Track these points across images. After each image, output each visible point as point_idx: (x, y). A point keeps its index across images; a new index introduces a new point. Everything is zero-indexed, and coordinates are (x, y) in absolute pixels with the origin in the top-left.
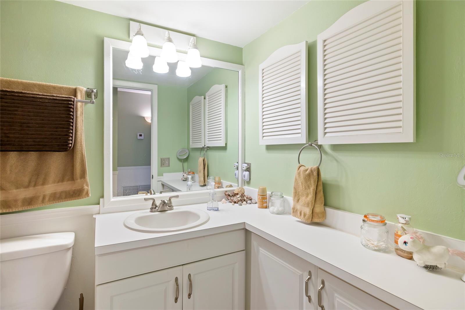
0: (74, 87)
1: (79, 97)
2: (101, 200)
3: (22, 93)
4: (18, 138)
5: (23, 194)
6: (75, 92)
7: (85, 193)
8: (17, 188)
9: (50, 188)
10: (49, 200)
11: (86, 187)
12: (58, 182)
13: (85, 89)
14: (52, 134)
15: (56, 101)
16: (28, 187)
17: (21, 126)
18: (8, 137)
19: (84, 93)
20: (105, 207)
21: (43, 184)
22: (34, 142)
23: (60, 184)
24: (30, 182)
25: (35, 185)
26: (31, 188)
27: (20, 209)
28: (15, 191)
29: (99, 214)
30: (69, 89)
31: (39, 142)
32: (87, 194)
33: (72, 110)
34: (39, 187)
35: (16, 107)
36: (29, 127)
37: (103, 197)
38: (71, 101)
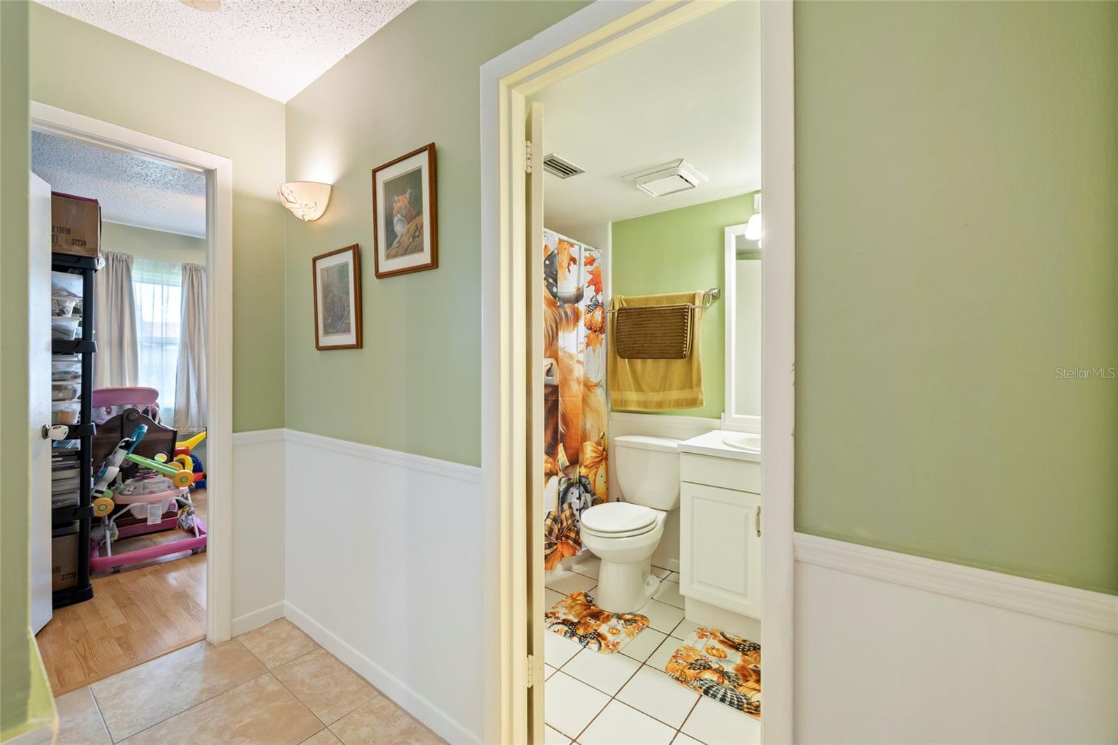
0: (694, 292)
1: (697, 303)
2: (723, 414)
3: (652, 308)
4: (649, 347)
5: (656, 397)
6: (693, 298)
7: (699, 402)
8: (652, 392)
9: (675, 395)
10: (674, 406)
11: (700, 396)
12: (681, 389)
13: (703, 292)
14: (671, 343)
15: (675, 311)
16: (659, 391)
17: (651, 337)
18: (643, 347)
19: (702, 296)
20: (726, 423)
21: (669, 390)
22: (660, 350)
23: (683, 391)
24: (661, 387)
25: (664, 391)
26: (661, 393)
27: (654, 410)
28: (651, 394)
29: (720, 429)
30: (689, 295)
31: (663, 350)
32: (702, 403)
33: (686, 317)
34: (667, 392)
35: (648, 320)
36: (656, 337)
37: (724, 411)
38: (686, 308)
